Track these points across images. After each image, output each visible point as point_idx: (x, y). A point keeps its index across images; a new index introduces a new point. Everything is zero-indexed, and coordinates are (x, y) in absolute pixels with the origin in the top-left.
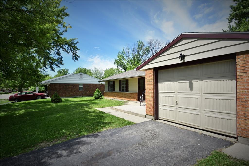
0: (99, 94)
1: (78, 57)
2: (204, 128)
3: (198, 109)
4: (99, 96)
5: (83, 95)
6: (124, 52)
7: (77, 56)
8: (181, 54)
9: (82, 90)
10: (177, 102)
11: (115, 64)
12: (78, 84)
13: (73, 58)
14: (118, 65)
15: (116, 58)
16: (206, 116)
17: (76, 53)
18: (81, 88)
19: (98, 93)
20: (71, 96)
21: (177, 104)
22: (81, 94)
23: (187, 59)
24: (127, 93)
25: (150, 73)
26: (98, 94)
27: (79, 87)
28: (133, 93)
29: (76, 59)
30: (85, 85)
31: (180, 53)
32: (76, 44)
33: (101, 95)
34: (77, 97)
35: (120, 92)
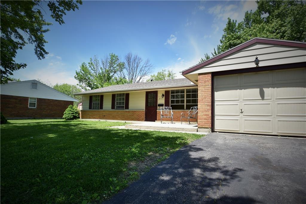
0: (74, 113)
1: (47, 53)
2: (277, 133)
3: (269, 115)
4: (74, 116)
5: (36, 116)
6: (92, 63)
7: (44, 51)
8: (257, 58)
9: (34, 107)
10: (241, 110)
11: (75, 78)
12: (27, 97)
13: (36, 53)
14: (81, 80)
15: (78, 71)
16: (279, 121)
17: (43, 47)
18: (32, 104)
19: (72, 111)
20: (13, 116)
21: (242, 112)
22: (32, 114)
23: (261, 64)
24: (126, 111)
25: (205, 78)
26: (72, 114)
27: (29, 102)
28: (137, 111)
29: (42, 55)
30: (40, 100)
31: (255, 57)
32: (45, 31)
33: (76, 115)
34: (25, 118)
35: (113, 110)
